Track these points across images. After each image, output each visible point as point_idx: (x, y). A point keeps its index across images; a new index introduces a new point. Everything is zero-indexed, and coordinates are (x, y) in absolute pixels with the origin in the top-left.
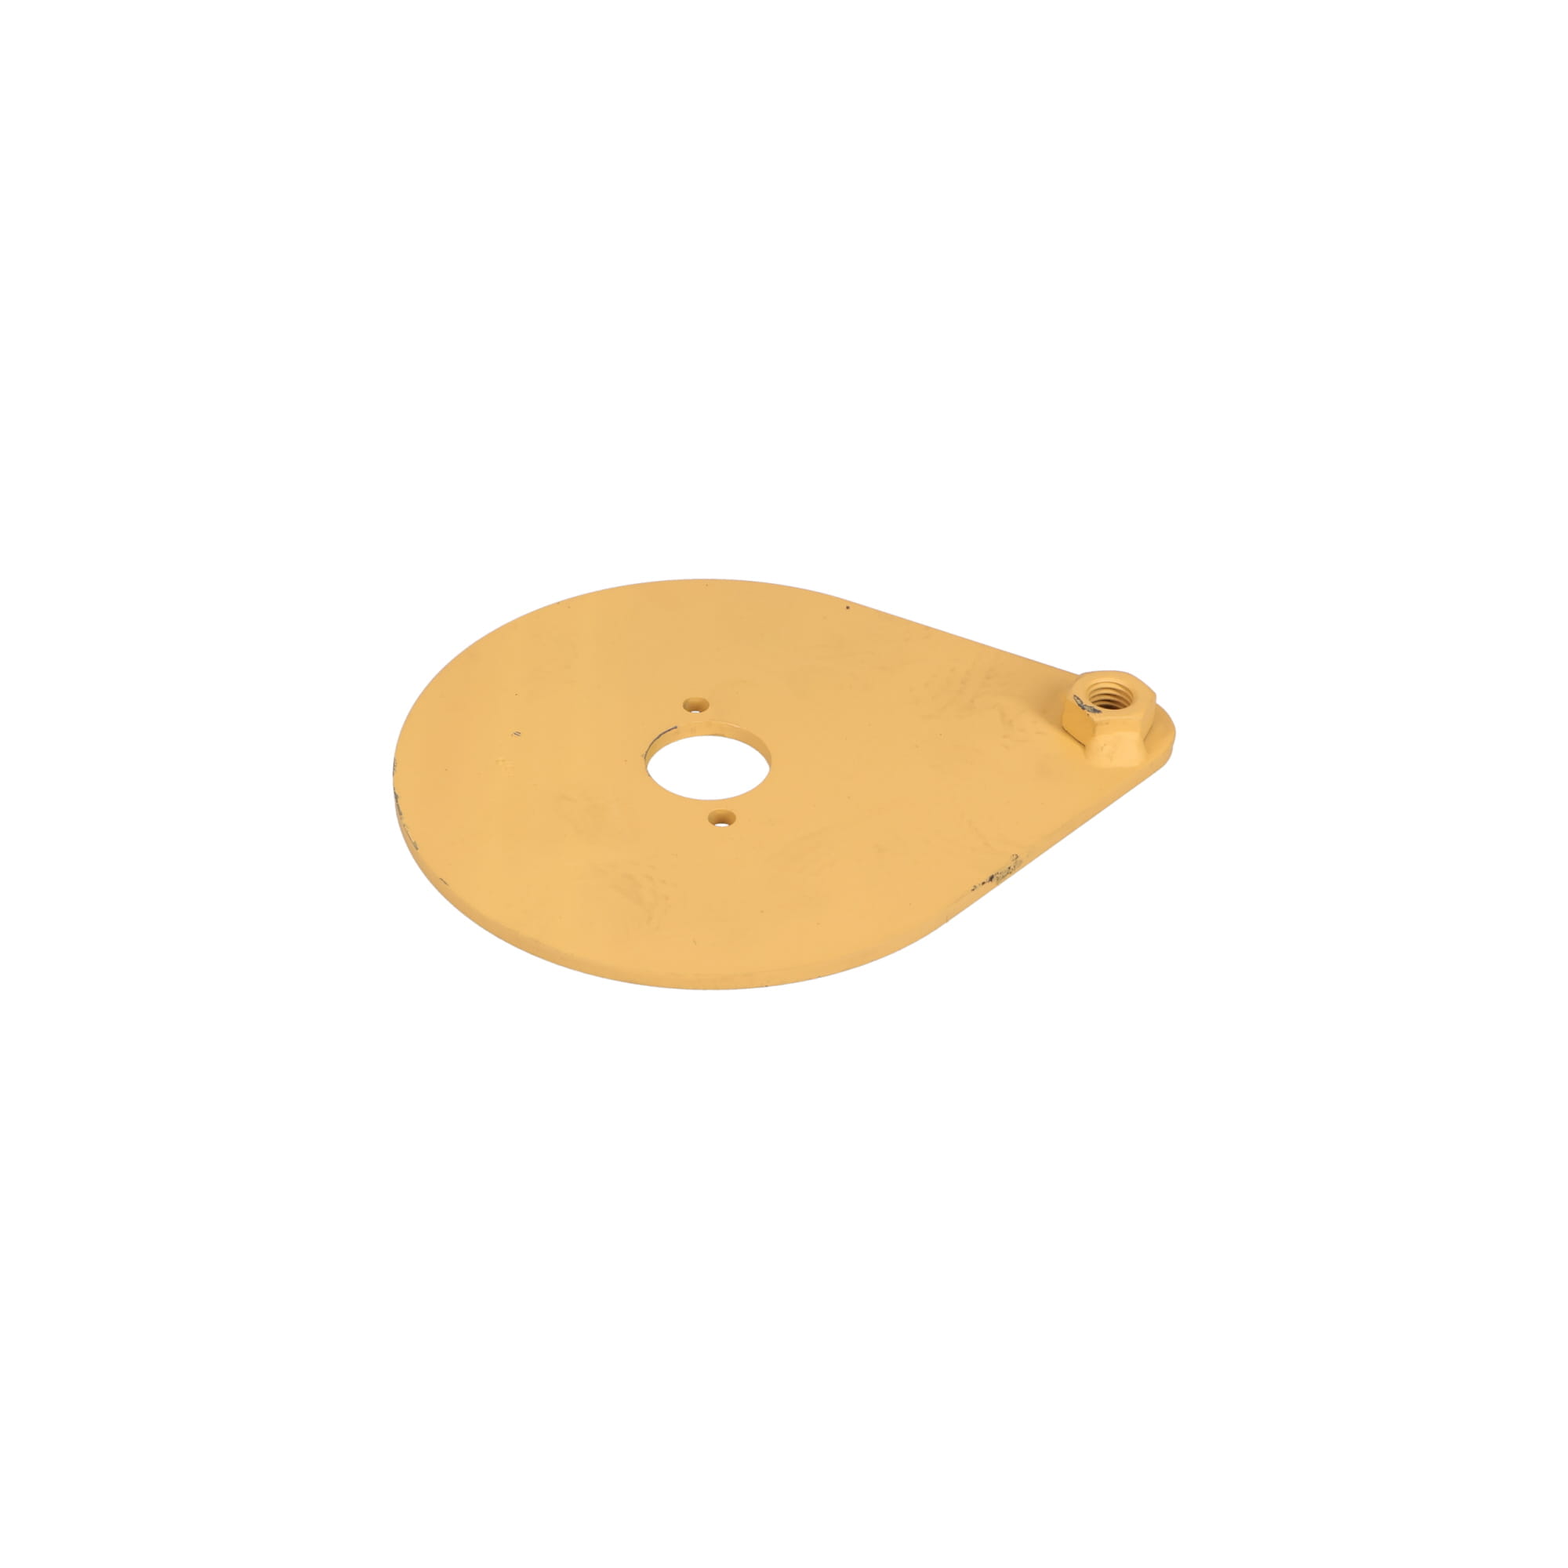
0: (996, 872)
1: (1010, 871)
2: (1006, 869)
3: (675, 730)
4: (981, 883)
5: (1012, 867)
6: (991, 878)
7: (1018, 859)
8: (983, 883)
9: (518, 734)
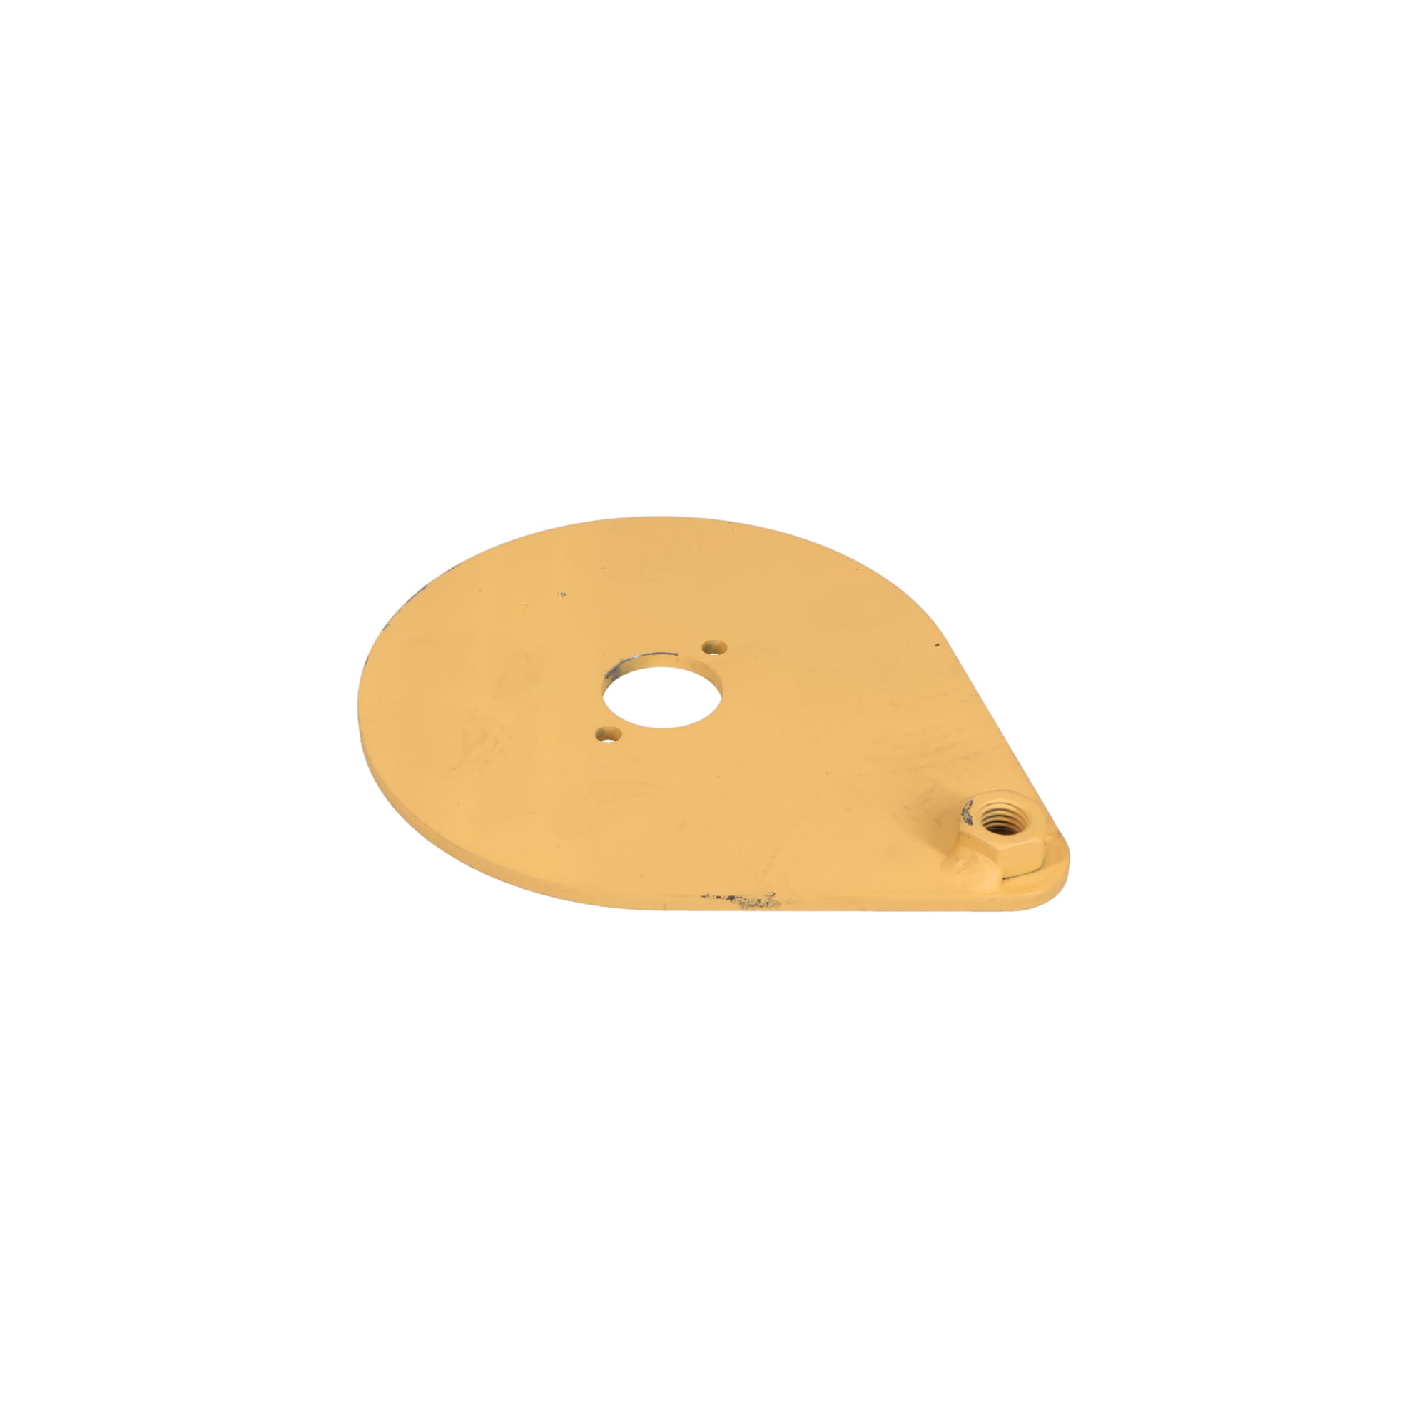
0: (740, 895)
1: (757, 905)
2: (756, 901)
3: (674, 656)
4: (716, 895)
5: (763, 901)
6: (731, 898)
7: (773, 898)
8: (718, 897)
9: (563, 594)
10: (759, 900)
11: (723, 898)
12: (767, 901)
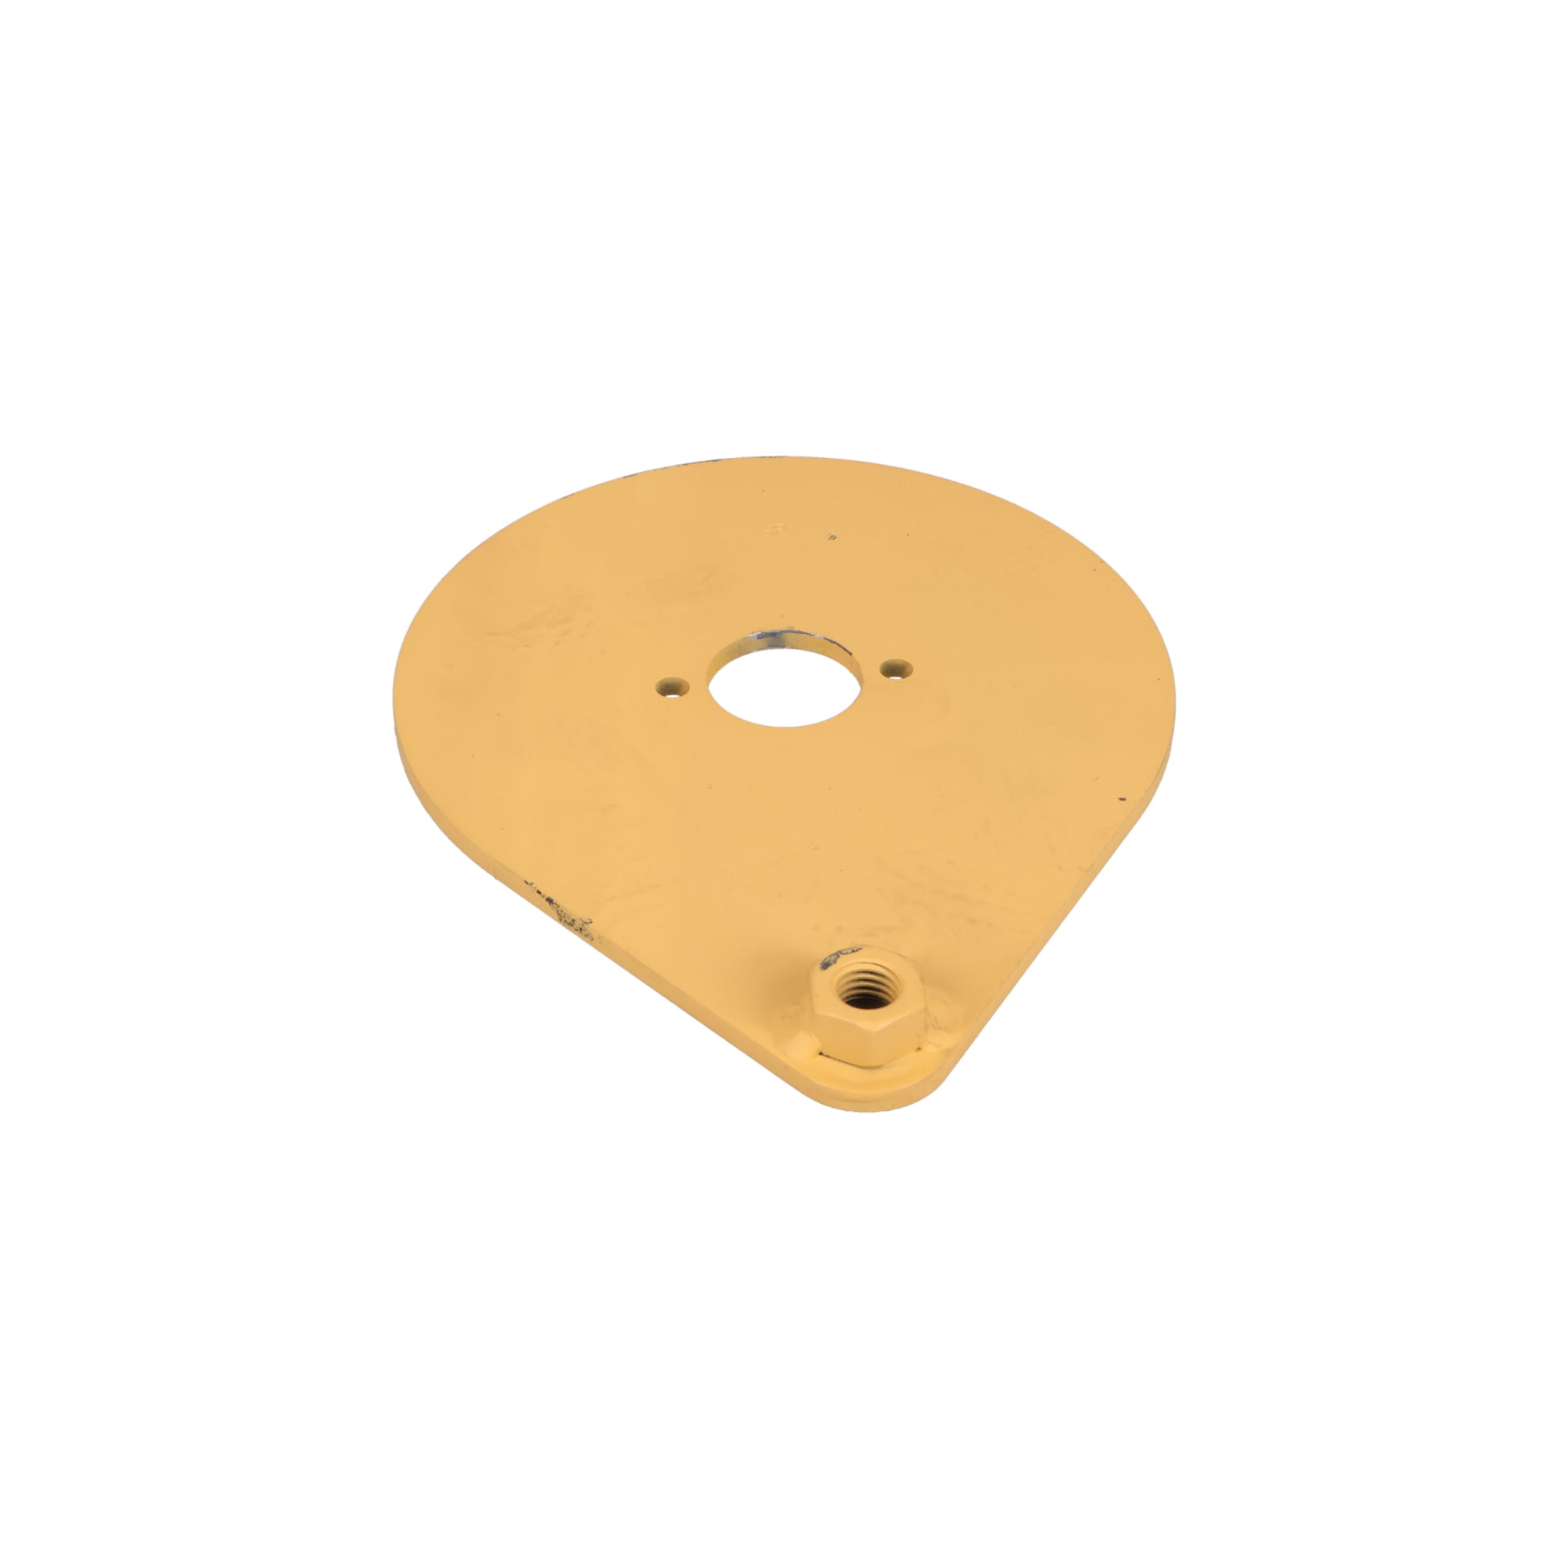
1: (569, 923)
3: (847, 654)
4: (538, 888)
6: (550, 901)
8: (539, 892)
9: (833, 538)
10: (573, 920)
11: (543, 897)
12: (581, 926)
